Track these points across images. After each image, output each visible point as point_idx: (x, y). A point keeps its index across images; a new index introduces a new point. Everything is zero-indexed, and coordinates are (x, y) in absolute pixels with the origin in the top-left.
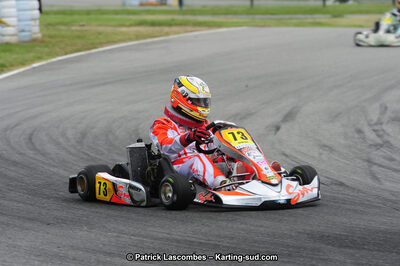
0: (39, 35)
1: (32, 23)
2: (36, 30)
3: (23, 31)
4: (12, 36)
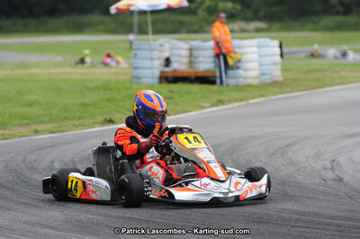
0: (280, 79)
1: (274, 67)
2: (277, 74)
4: (254, 78)
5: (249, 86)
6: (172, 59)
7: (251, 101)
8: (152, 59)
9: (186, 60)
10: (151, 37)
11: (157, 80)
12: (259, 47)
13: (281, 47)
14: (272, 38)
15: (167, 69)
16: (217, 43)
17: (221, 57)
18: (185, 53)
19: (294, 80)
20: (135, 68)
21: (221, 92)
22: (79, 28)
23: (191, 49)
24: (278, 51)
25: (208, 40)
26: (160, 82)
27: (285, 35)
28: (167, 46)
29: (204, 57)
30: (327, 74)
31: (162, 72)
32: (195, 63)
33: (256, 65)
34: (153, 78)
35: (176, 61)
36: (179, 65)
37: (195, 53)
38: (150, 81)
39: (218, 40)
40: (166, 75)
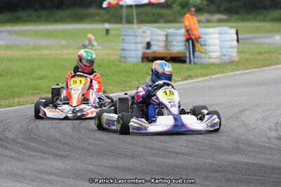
0: (237, 59)
1: (232, 50)
2: (234, 55)
3: (224, 55)
4: (216, 58)
5: (212, 64)
6: (152, 43)
7: (214, 77)
8: (136, 43)
9: (163, 44)
10: (135, 26)
11: (140, 60)
12: (220, 34)
13: (237, 34)
14: (230, 27)
15: (148, 51)
16: (187, 31)
17: (190, 42)
18: (163, 38)
19: (247, 60)
20: (123, 50)
21: (190, 69)
22: (80, 19)
23: (167, 36)
24: (235, 37)
25: (181, 28)
26: (143, 61)
27: (240, 25)
28: (148, 33)
29: (177, 42)
30: (273, 55)
31: (144, 54)
32: (170, 46)
33: (217, 48)
34: (137, 58)
35: (155, 45)
36: (158, 48)
37: (170, 38)
38: (135, 60)
39: (188, 28)
40: (147, 55)
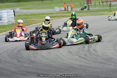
0: (15, 22)
3: (9, 21)
4: (6, 23)
5: (5, 25)
12: (7, 12)
14: (11, 9)
24: (13, 13)
